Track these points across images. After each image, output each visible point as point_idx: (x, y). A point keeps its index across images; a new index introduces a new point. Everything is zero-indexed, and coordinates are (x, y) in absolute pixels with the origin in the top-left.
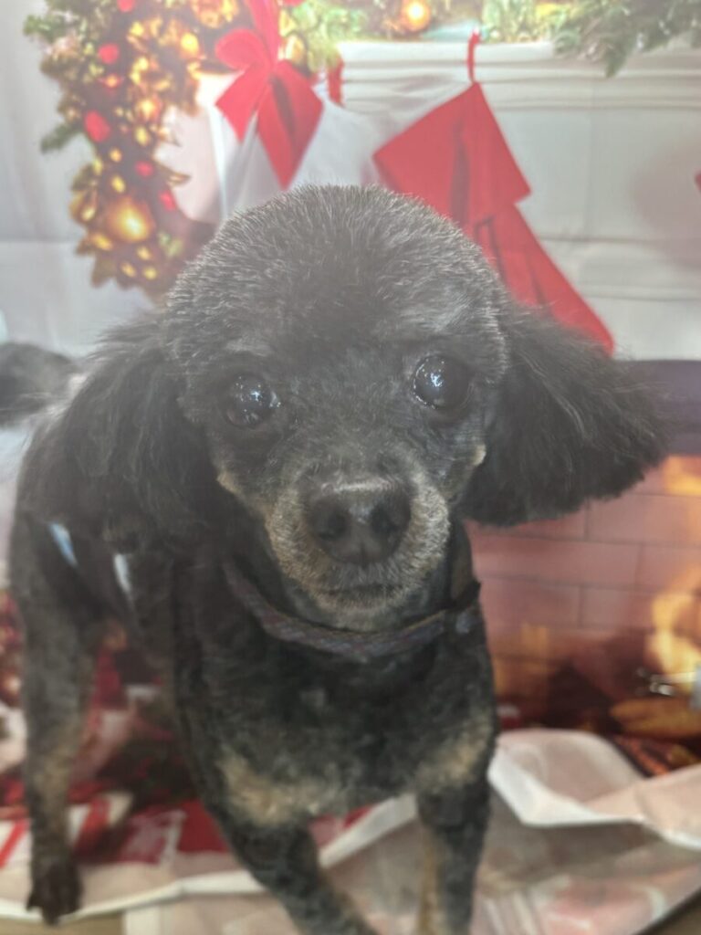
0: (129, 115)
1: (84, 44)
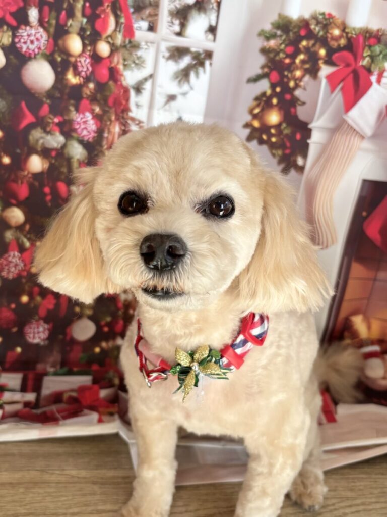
0: (290, 75)
1: (281, 44)
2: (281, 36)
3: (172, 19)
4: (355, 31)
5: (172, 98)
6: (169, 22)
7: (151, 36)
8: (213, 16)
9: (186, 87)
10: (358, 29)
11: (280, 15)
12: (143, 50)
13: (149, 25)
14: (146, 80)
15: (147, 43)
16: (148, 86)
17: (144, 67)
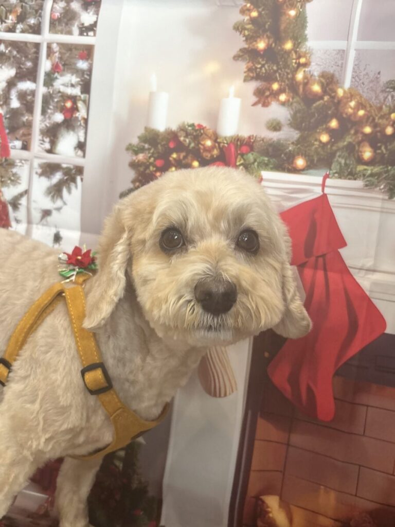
1: (150, 157)
2: (149, 149)
3: (43, 137)
4: (226, 140)
5: (47, 213)
6: (40, 140)
7: (25, 154)
8: (81, 133)
9: (59, 203)
10: (229, 137)
11: (146, 128)
12: (18, 167)
13: (23, 144)
14: (21, 195)
15: (21, 160)
16: (23, 201)
17: (20, 183)
